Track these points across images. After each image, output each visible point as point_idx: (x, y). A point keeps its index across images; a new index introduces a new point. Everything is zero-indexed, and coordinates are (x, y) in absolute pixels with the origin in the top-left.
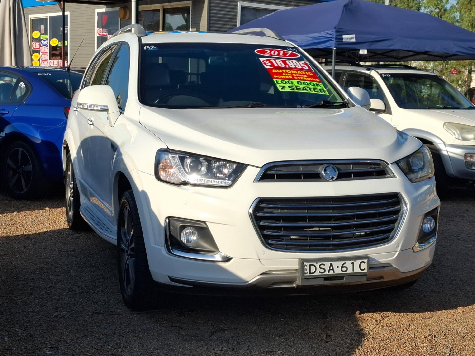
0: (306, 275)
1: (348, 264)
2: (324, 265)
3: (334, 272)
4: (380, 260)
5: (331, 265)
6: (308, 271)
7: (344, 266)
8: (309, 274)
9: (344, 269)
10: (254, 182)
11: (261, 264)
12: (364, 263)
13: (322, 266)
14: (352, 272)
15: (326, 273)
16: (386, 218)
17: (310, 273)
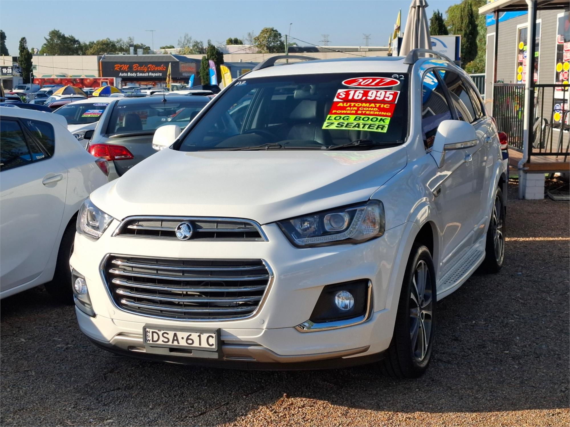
0: (148, 342)
1: (195, 336)
2: (168, 334)
3: (178, 343)
4: (239, 337)
5: (175, 335)
6: (150, 338)
7: (190, 337)
8: (151, 342)
9: (190, 342)
10: (112, 236)
11: (113, 324)
12: (213, 337)
13: (165, 335)
14: (198, 345)
15: (170, 343)
16: (247, 288)
17: (153, 341)
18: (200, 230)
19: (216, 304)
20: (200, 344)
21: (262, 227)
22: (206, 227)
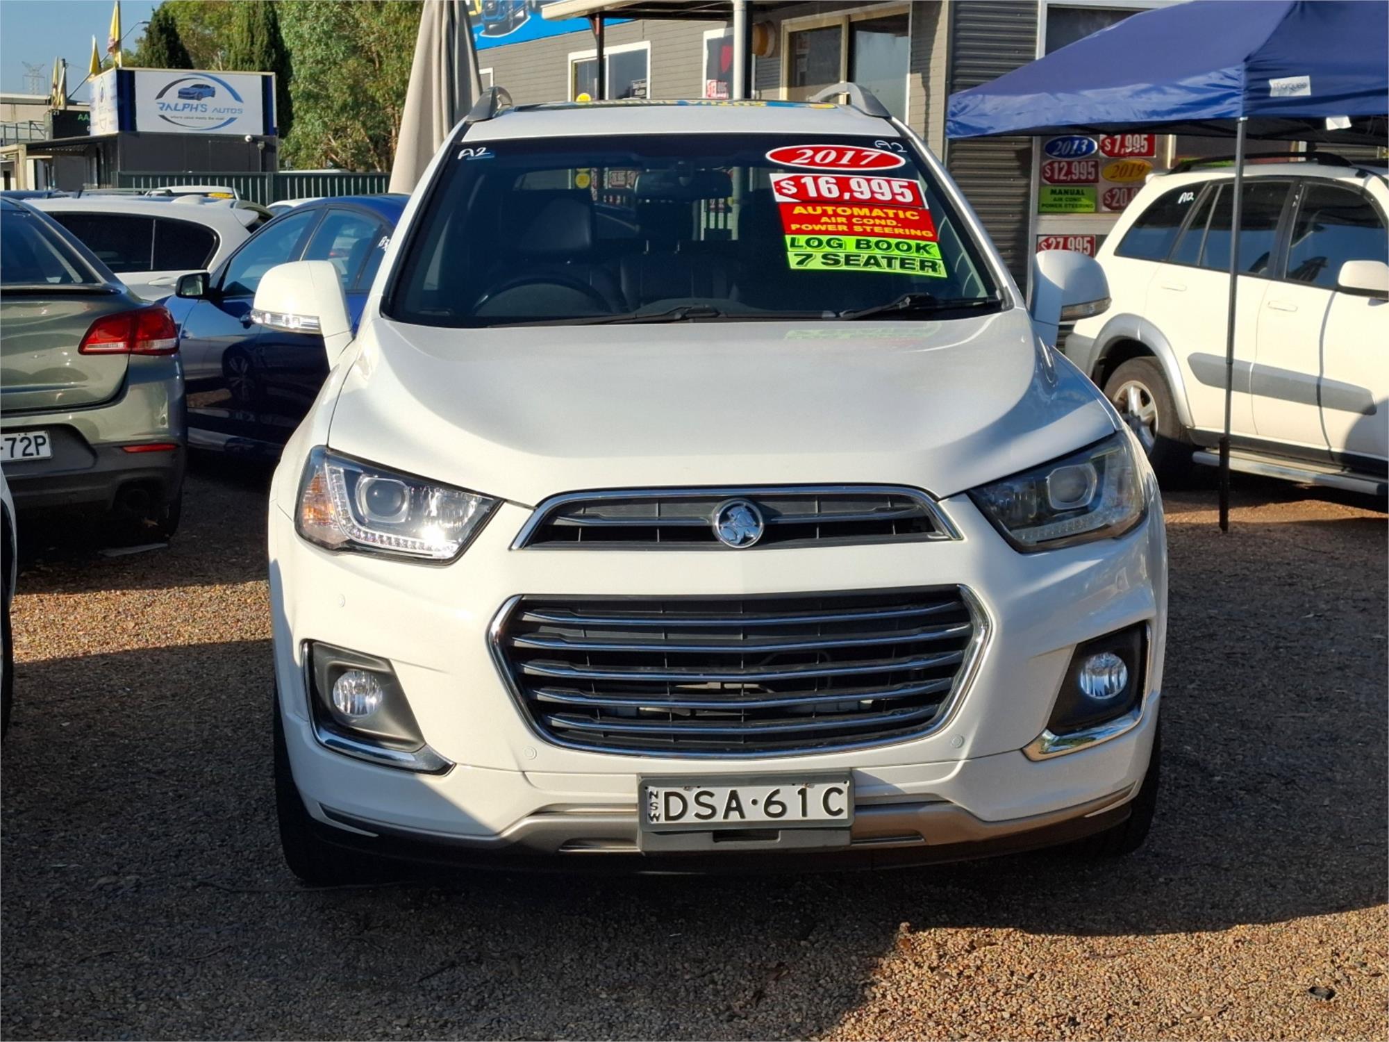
0: (655, 821)
1: (789, 794)
2: (711, 795)
3: (742, 816)
4: (899, 785)
5: (734, 796)
6: (661, 811)
7: (774, 799)
8: (662, 820)
9: (776, 809)
10: (510, 549)
11: (526, 784)
12: (840, 792)
13: (703, 799)
14: (800, 817)
15: (719, 818)
16: (919, 659)
17: (668, 817)
18: (781, 521)
19: (798, 710)
20: (804, 813)
21: (940, 503)
22: (789, 514)
